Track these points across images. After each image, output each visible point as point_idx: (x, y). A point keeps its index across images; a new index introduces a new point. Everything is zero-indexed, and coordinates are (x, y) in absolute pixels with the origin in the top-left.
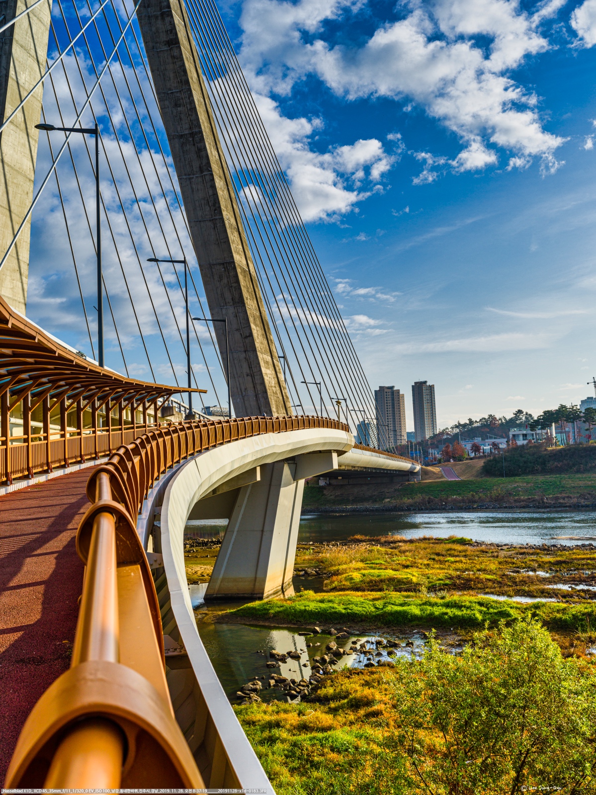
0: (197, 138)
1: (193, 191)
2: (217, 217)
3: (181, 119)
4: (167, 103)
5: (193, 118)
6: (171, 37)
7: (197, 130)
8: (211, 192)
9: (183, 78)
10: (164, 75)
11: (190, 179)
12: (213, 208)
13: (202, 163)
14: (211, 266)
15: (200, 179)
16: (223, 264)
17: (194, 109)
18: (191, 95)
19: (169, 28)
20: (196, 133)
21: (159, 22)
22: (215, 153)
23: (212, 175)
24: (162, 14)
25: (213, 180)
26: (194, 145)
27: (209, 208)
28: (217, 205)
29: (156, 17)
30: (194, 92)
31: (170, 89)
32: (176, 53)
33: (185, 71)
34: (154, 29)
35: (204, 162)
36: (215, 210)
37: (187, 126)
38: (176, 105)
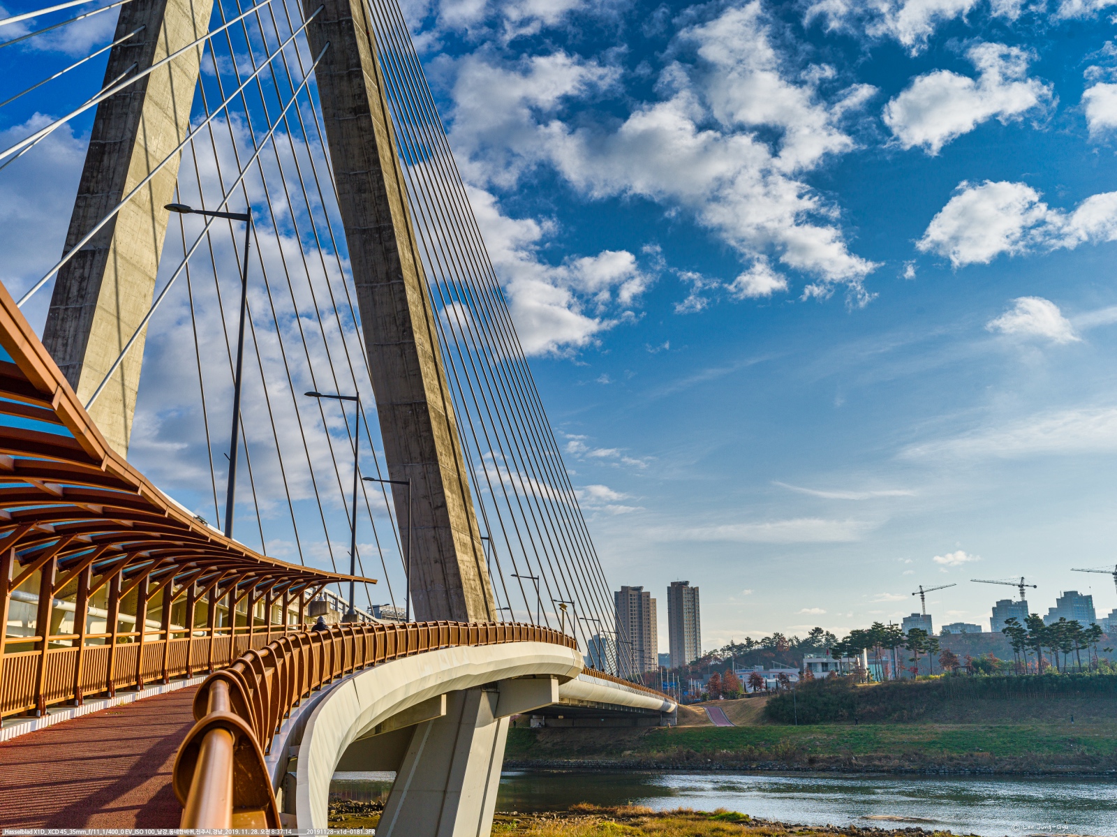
0: (385, 234)
1: (375, 305)
2: (407, 341)
3: (365, 209)
4: (347, 187)
5: (382, 207)
6: (360, 103)
7: (386, 224)
8: (399, 307)
9: (372, 156)
10: (346, 151)
11: (372, 288)
12: (401, 328)
13: (389, 268)
14: (393, 406)
15: (386, 289)
16: (411, 405)
17: (384, 197)
18: (381, 178)
19: (357, 91)
20: (385, 228)
21: (345, 85)
22: (408, 255)
23: (403, 284)
24: (349, 74)
25: (404, 291)
26: (381, 243)
27: (395, 328)
28: (407, 325)
29: (341, 77)
30: (385, 175)
31: (353, 170)
32: (364, 124)
33: (375, 148)
34: (336, 92)
35: (393, 266)
36: (404, 331)
37: (373, 218)
38: (360, 190)
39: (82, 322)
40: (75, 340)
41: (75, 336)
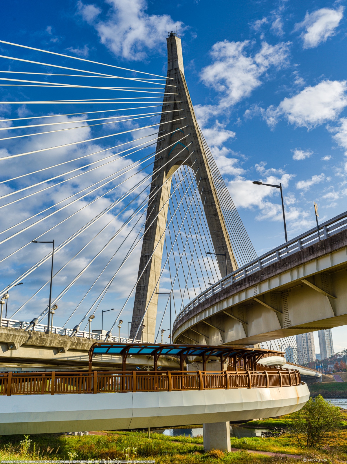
0: (225, 248)
3: (219, 241)
4: (214, 235)
5: (223, 241)
6: (215, 213)
8: (230, 268)
9: (220, 227)
10: (213, 226)
17: (224, 238)
18: (222, 233)
19: (214, 210)
20: (225, 246)
21: (211, 207)
22: (231, 252)
23: (231, 261)
24: (212, 205)
25: (231, 263)
29: (210, 206)
30: (223, 231)
31: (215, 231)
32: (217, 218)
33: (220, 225)
34: (209, 210)
35: (228, 256)
37: (221, 244)
38: (217, 236)
39: (147, 274)
40: (146, 279)
41: (146, 278)
